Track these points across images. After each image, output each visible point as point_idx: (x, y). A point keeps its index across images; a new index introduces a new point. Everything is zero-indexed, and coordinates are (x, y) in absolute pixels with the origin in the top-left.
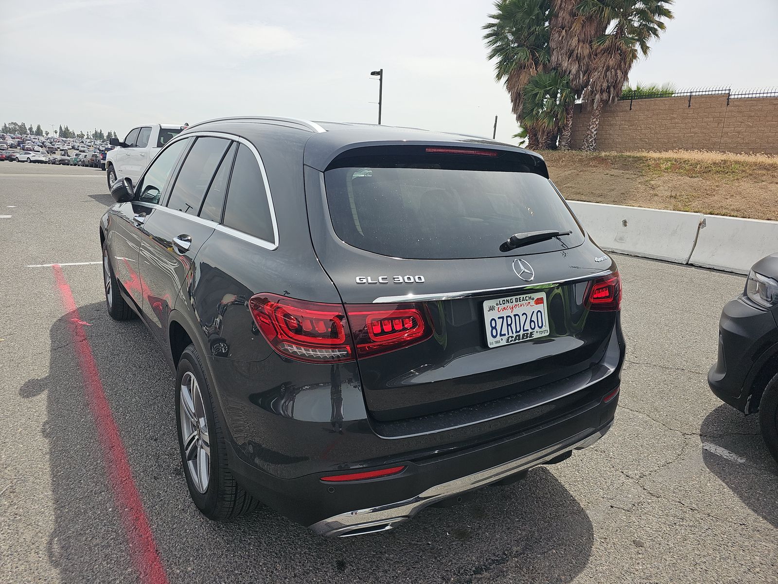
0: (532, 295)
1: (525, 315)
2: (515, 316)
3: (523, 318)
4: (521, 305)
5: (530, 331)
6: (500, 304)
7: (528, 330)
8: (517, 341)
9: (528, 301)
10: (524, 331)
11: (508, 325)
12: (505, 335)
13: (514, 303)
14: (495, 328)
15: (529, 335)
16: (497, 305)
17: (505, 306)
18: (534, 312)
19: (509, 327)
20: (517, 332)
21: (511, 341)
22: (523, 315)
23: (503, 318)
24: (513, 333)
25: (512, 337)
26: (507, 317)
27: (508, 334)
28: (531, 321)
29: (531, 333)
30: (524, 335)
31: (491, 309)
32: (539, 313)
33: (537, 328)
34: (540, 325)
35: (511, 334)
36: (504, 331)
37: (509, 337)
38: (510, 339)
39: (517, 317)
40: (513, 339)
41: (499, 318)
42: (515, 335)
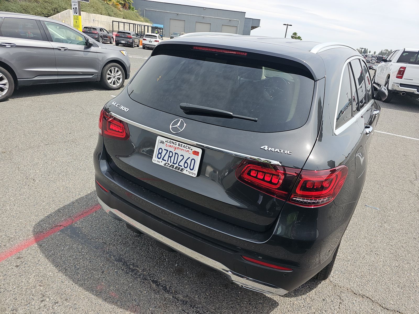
0: (192, 147)
1: (182, 157)
2: (175, 153)
3: (180, 158)
4: (182, 150)
5: (183, 167)
6: (168, 142)
7: (181, 166)
8: (171, 168)
9: (187, 149)
10: (179, 165)
11: (169, 156)
12: (165, 161)
13: (177, 146)
14: (161, 154)
15: (180, 169)
16: (166, 142)
17: (172, 144)
18: (189, 158)
19: (170, 158)
20: (173, 163)
21: (167, 166)
22: (181, 155)
23: (167, 151)
24: (171, 163)
25: (169, 164)
26: (170, 151)
27: (168, 161)
28: (185, 162)
29: (182, 169)
30: (177, 167)
31: (162, 142)
32: (193, 161)
33: (188, 169)
34: (191, 168)
35: (169, 162)
36: (166, 158)
37: (167, 163)
38: (167, 164)
39: (177, 155)
40: (169, 166)
41: (165, 150)
42: (172, 164)
